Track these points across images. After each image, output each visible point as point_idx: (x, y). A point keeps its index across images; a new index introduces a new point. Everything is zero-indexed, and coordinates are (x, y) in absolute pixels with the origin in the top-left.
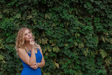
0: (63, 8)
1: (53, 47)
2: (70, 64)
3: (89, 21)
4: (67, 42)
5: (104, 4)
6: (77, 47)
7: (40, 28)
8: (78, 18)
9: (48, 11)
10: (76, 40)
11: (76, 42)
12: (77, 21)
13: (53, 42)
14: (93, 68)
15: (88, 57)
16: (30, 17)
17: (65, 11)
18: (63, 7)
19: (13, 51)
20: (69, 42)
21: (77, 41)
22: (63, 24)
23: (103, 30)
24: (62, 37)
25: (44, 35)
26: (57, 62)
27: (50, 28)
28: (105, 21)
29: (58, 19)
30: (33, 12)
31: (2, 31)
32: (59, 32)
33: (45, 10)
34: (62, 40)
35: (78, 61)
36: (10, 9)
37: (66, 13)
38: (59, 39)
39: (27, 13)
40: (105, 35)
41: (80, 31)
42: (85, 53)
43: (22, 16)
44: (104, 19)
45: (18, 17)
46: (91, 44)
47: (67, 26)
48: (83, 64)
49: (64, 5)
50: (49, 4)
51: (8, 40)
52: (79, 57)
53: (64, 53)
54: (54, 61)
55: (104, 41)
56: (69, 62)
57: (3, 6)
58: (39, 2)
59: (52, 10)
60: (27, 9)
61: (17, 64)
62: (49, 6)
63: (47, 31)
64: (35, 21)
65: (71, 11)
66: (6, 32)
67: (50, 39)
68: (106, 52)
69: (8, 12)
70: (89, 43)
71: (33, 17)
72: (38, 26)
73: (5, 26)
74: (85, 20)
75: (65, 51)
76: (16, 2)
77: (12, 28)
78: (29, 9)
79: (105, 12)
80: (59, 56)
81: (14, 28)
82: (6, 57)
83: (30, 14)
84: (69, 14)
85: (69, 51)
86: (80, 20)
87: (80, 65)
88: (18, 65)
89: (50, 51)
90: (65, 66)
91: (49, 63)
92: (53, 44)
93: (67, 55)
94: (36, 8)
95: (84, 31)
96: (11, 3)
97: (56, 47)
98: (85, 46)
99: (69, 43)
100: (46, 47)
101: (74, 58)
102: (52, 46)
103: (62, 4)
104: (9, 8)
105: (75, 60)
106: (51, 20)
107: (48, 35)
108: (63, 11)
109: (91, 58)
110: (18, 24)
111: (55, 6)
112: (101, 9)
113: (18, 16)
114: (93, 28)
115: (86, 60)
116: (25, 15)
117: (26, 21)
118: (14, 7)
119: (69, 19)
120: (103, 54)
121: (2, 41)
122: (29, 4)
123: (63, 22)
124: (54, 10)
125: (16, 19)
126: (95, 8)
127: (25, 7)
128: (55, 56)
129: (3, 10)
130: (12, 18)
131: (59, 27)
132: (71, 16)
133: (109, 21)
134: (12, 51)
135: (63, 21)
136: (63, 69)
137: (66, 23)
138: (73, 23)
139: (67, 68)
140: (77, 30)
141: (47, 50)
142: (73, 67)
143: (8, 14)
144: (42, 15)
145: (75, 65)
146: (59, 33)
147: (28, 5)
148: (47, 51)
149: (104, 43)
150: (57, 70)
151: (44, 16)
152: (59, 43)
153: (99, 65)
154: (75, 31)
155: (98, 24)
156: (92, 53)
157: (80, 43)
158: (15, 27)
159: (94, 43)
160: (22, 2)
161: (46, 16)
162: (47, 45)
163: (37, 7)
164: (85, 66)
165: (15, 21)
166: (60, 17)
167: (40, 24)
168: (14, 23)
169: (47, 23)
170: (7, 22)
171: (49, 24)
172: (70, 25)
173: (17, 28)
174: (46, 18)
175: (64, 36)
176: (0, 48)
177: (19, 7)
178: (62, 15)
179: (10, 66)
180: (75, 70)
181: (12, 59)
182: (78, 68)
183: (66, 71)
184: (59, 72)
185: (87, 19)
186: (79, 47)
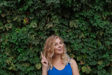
0: (94, 12)
1: (82, 66)
4: (101, 59)
9: (74, 17)
13: (82, 60)
16: (50, 25)
17: (97, 17)
19: (28, 73)
20: (103, 59)
22: (94, 34)
24: (94, 53)
25: (69, 50)
27: (77, 40)
29: (88, 28)
30: (54, 18)
31: (12, 46)
32: (89, 45)
33: (70, 16)
34: (94, 57)
36: (23, 16)
37: (99, 18)
38: (90, 54)
39: (45, 20)
43: (38, 25)
45: (34, 27)
47: (100, 36)
49: (95, 7)
50: (76, 6)
51: (21, 57)
57: (13, 12)
58: (61, 5)
59: (79, 15)
60: (46, 15)
62: (75, 10)
63: (73, 44)
64: (56, 31)
65: (106, 16)
66: (17, 47)
67: (78, 55)
69: (20, 20)
71: (53, 26)
73: (16, 39)
75: (99, 70)
76: (30, 5)
77: (25, 42)
78: (48, 14)
81: (29, 41)
83: (50, 21)
84: (103, 20)
85: (104, 71)
92: (81, 62)
94: (58, 14)
96: (23, 7)
97: (87, 66)
102: (80, 64)
103: (92, 7)
104: (20, 14)
106: (79, 28)
107: (75, 49)
108: (94, 16)
110: (33, 36)
111: (83, 9)
113: (34, 25)
116: (42, 23)
117: (44, 31)
118: (27, 13)
119: (103, 27)
121: (13, 59)
122: (48, 8)
123: (95, 32)
124: (82, 15)
125: (30, 29)
127: (43, 12)
129: (13, 17)
130: (25, 28)
131: (89, 38)
132: (105, 23)
134: (26, 73)
135: (94, 29)
137: (99, 33)
138: (109, 32)
143: (19, 23)
144: (65, 22)
146: (90, 47)
147: (47, 10)
151: (69, 24)
152: (90, 60)
158: (29, 39)
160: (38, 6)
161: (72, 24)
163: (59, 12)
165: (29, 31)
166: (91, 24)
167: (64, 34)
168: (29, 35)
169: (73, 33)
170: (18, 33)
171: (75, 34)
172: (104, 35)
173: (32, 41)
174: (71, 26)
175: (97, 51)
176: (10, 68)
177: (34, 13)
178: (94, 22)
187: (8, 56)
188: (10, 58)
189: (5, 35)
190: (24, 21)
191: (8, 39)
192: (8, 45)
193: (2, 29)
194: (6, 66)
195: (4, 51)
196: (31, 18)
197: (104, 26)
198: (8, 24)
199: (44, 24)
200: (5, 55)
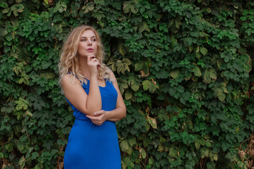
1: (144, 79)
2: (184, 120)
3: (228, 18)
4: (176, 69)
6: (200, 79)
7: (112, 35)
8: (203, 10)
10: (199, 64)
11: (198, 69)
12: (201, 18)
13: (144, 69)
14: (238, 129)
15: (227, 104)
16: (89, 8)
19: (50, 90)
20: (180, 69)
21: (200, 66)
22: (165, 25)
24: (164, 57)
25: (121, 51)
26: (152, 116)
27: (136, 35)
29: (155, 14)
31: (24, 43)
32: (156, 45)
34: (163, 64)
35: (201, 113)
38: (157, 60)
41: (208, 42)
42: (218, 95)
43: (69, 7)
45: (61, 11)
46: (233, 73)
47: (176, 29)
48: (213, 119)
51: (39, 63)
52: (203, 103)
53: (168, 94)
54: (145, 112)
56: (181, 116)
61: (59, 119)
63: (129, 42)
64: (99, 18)
66: (32, 45)
67: (136, 61)
70: (229, 70)
71: (95, 9)
72: (107, 31)
73: (31, 30)
74: (219, 16)
75: (172, 88)
77: (46, 36)
80: (156, 102)
81: (52, 35)
82: (33, 102)
83: (89, 1)
85: (181, 89)
86: (206, 16)
87: (205, 121)
88: (62, 121)
89: (135, 88)
90: (172, 124)
91: (132, 118)
92: (142, 72)
93: (176, 97)
95: (216, 42)
97: (151, 80)
98: (219, 77)
99: (181, 71)
100: (127, 80)
101: (193, 106)
102: (139, 76)
105: (196, 111)
106: (139, 15)
107: (131, 51)
109: (233, 105)
110: (61, 26)
113: (61, 7)
114: (237, 35)
115: (222, 110)
116: (76, 4)
117: (78, 19)
119: (181, 14)
121: (24, 66)
123: (167, 21)
125: (55, 14)
128: (147, 101)
130: (47, 13)
131: (156, 32)
132: (185, 6)
134: (47, 89)
135: (166, 17)
136: (166, 132)
137: (174, 24)
138: (191, 22)
139: (177, 128)
140: (200, 38)
141: (130, 87)
142: (191, 127)
144: (116, 3)
145: (194, 122)
146: (158, 48)
148: (129, 90)
150: (153, 133)
151: (122, 7)
152: (157, 69)
153: (251, 121)
154: (195, 41)
156: (235, 94)
157: (206, 71)
158: (53, 32)
159: (240, 70)
161: (127, 6)
162: (128, 76)
164: (219, 124)
166: (160, 9)
167: (113, 24)
168: (52, 24)
169: (129, 23)
170: (34, 22)
171: (133, 25)
172: (183, 27)
173: (57, 36)
174: (126, 11)
175: (169, 55)
176: (20, 81)
178: (165, 5)
179: (43, 124)
180: (196, 133)
181: (48, 107)
182: (202, 129)
183: (173, 136)
184: (157, 138)
185: (225, 14)
186: (206, 80)
187: (16, 60)
188: (21, 64)
189: (11, 24)
191: (17, 30)
192: (17, 41)
193: (7, 14)
194: (13, 76)
195: (9, 52)
197: (182, 12)
198: (17, 5)
199: (78, 5)
200: (12, 57)
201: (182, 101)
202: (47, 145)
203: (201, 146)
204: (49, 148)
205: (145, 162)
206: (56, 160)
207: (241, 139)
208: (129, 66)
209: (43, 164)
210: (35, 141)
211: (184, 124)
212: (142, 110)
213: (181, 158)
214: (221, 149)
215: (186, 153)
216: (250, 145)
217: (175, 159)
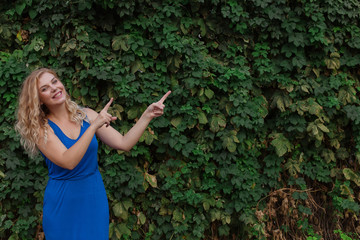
0: (162, 20)
2: (189, 176)
3: (238, 53)
4: (177, 115)
5: (277, 6)
6: (207, 127)
7: (99, 78)
8: (208, 45)
9: (122, 28)
10: (204, 109)
11: (203, 115)
12: (205, 54)
14: (253, 185)
15: (240, 156)
16: (70, 46)
17: (168, 29)
18: (163, 17)
20: (183, 115)
21: (205, 112)
22: (163, 63)
23: (278, 77)
26: (151, 173)
27: (128, 76)
28: (283, 51)
29: (150, 51)
30: (79, 31)
32: (153, 87)
33: (114, 26)
35: (210, 167)
36: (14, 26)
37: (172, 32)
39: (61, 34)
40: (283, 93)
41: (213, 82)
42: (228, 145)
43: (47, 44)
44: (280, 48)
45: (37, 49)
46: (245, 119)
47: (176, 68)
48: (223, 174)
49: (165, 9)
50: (124, 7)
51: (11, 112)
52: (211, 155)
53: (168, 145)
54: (142, 168)
55: (283, 110)
56: (185, 171)
58: (94, 5)
59: (133, 25)
60: (62, 24)
61: (38, 179)
62: (122, 14)
63: (120, 85)
64: (83, 57)
65: (187, 26)
66: (3, 91)
67: (129, 108)
68: (290, 141)
69: (9, 34)
70: (240, 115)
71: (78, 46)
72: (93, 72)
73: (1, 73)
74: (227, 52)
75: (173, 138)
76: (30, 4)
77: (19, 79)
78: (67, 23)
79: (283, 27)
82: (6, 160)
83: (71, 37)
84: (182, 35)
85: (184, 140)
86: (211, 51)
87: (215, 177)
88: (41, 182)
90: (174, 182)
91: (127, 175)
93: (178, 149)
94: (87, 22)
95: (223, 83)
96: (14, 7)
98: (228, 124)
99: (183, 117)
100: (120, 130)
101: (198, 159)
103: (160, 9)
104: (9, 23)
105: (203, 165)
106: (130, 53)
107: (122, 95)
108: (162, 26)
109: (247, 157)
111: (141, 13)
112: (271, 18)
113: (38, 44)
114: (249, 74)
115: (235, 163)
116: (56, 41)
117: (59, 58)
118: (23, 19)
119: (179, 51)
120: (281, 146)
122: (67, 11)
123: (165, 59)
124: (139, 24)
125: (30, 53)
126: (252, 16)
127: (56, 18)
128: (144, 154)
130: (20, 51)
132: (185, 41)
133: (295, 52)
135: (164, 55)
136: (168, 191)
137: (173, 62)
138: (193, 61)
139: (180, 186)
140: (203, 78)
142: (198, 185)
143: (6, 40)
144: (104, 39)
145: (201, 179)
146: (155, 90)
147: (64, 13)
149: (282, 115)
150: (153, 193)
151: (112, 43)
153: (269, 176)
154: (197, 83)
155: (263, 61)
156: (249, 143)
157: (214, 118)
159: (254, 115)
160: (45, 6)
161: (117, 43)
162: (120, 125)
163: (91, 18)
164: (230, 180)
165: (28, 57)
166: (157, 44)
167: (100, 64)
168: (27, 65)
169: (120, 62)
170: (5, 62)
171: (124, 65)
172: (184, 66)
174: (116, 48)
177: (39, 19)
178: (162, 40)
179: (17, 185)
180: (204, 191)
181: (24, 165)
182: (211, 186)
183: (176, 196)
184: (158, 199)
185: (234, 50)
186: (213, 127)
190: (19, 36)
196: (31, 31)
197: (182, 48)
199: (57, 42)
201: (185, 153)
202: (24, 212)
203: (211, 207)
204: (25, 215)
205: (145, 228)
206: (34, 230)
207: (257, 197)
208: (121, 114)
209: (19, 234)
210: (9, 207)
211: (190, 181)
212: (139, 165)
213: (188, 223)
214: (234, 209)
215: (193, 216)
216: (269, 205)
217: (181, 223)
